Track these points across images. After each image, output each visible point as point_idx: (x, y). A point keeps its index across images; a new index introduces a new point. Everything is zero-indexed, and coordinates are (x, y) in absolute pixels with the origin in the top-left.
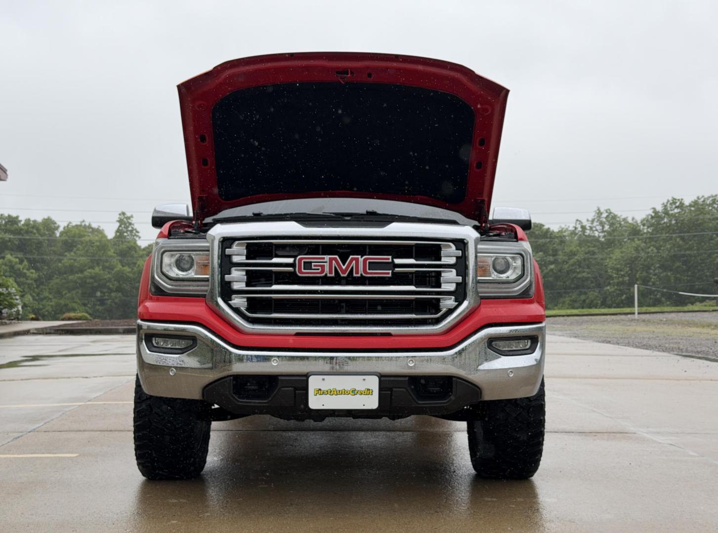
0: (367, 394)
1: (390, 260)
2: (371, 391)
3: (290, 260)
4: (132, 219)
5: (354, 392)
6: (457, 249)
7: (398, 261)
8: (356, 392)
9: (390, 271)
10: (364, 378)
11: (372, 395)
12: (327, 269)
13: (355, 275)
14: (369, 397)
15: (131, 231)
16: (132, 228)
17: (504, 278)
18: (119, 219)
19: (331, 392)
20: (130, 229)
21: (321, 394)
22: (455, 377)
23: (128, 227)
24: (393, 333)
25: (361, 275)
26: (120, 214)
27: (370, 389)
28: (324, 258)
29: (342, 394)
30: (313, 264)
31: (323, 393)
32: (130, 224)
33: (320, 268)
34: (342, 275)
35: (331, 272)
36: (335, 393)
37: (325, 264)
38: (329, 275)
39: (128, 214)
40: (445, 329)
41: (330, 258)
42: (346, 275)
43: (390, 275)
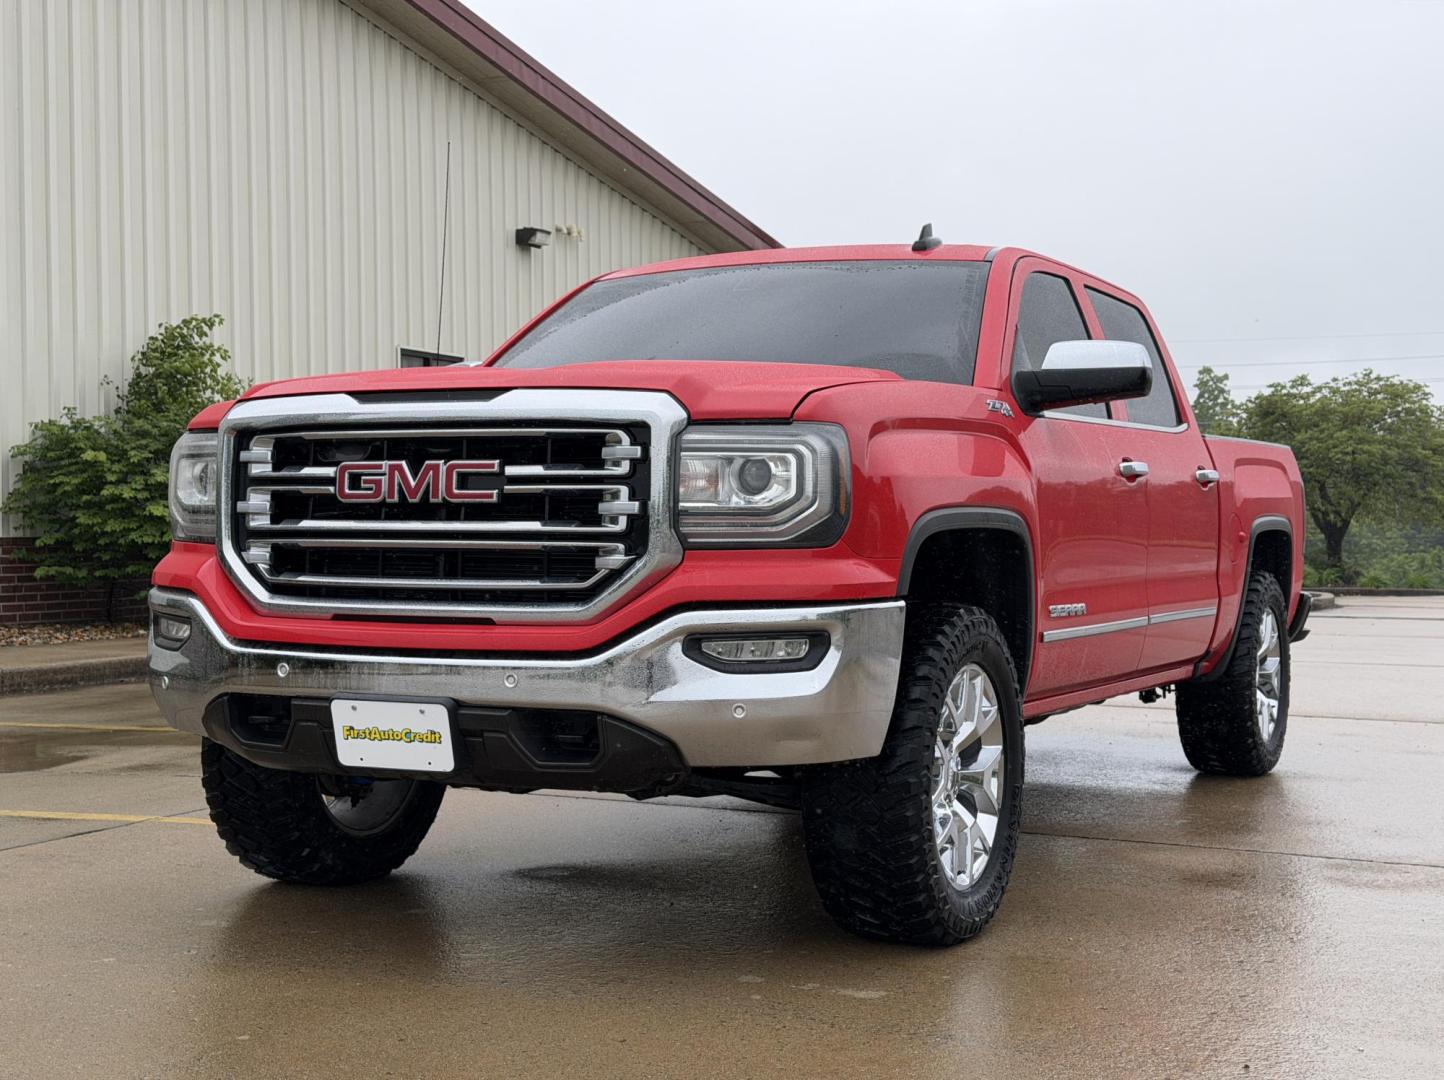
0: (431, 742)
1: (496, 469)
2: (437, 736)
3: (329, 471)
4: (1225, 382)
5: (409, 737)
6: (633, 443)
7: (510, 470)
8: (412, 735)
9: (495, 492)
10: (422, 709)
11: (440, 743)
12: (385, 487)
13: (432, 500)
14: (435, 748)
15: (1224, 405)
16: (1225, 398)
17: (760, 505)
18: (1198, 383)
19: (370, 733)
20: (1221, 400)
21: (354, 738)
22: (602, 714)
23: (1217, 398)
24: (494, 618)
25: (444, 499)
26: (1201, 373)
27: (436, 731)
28: (380, 467)
29: (388, 739)
30: (363, 478)
31: (358, 737)
32: (1222, 391)
33: (373, 486)
34: (410, 500)
35: (391, 495)
36: (378, 736)
37: (383, 477)
38: (388, 500)
39: (1218, 372)
40: (597, 613)
41: (390, 466)
42: (416, 500)
43: (495, 499)
